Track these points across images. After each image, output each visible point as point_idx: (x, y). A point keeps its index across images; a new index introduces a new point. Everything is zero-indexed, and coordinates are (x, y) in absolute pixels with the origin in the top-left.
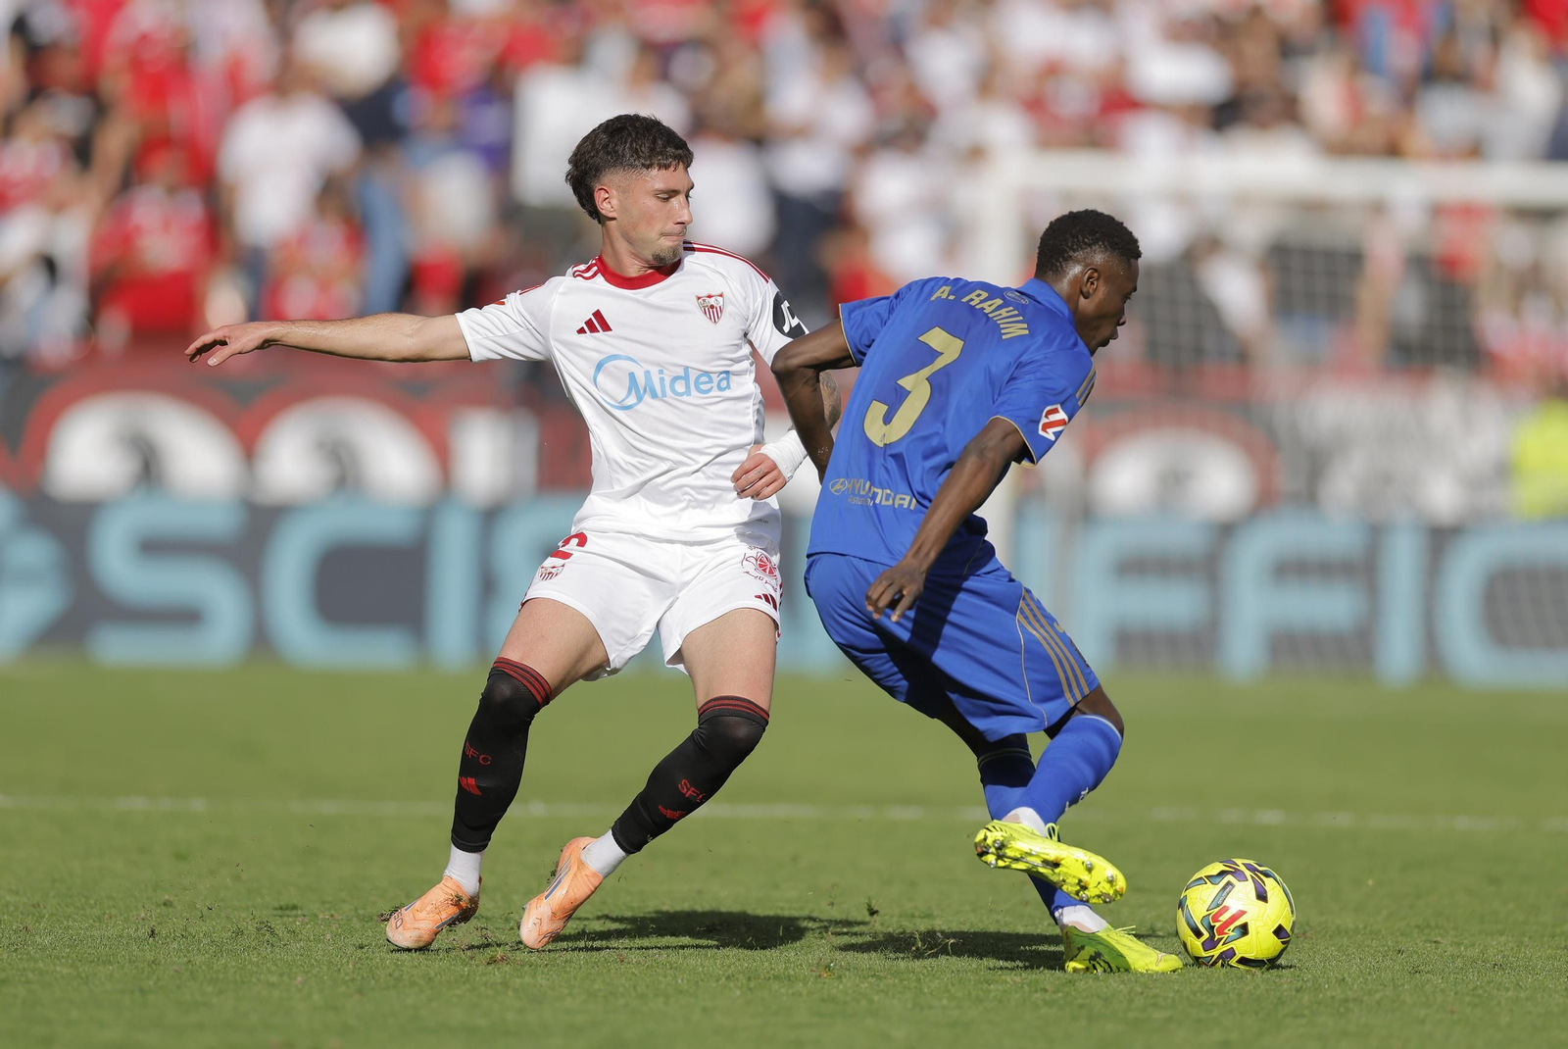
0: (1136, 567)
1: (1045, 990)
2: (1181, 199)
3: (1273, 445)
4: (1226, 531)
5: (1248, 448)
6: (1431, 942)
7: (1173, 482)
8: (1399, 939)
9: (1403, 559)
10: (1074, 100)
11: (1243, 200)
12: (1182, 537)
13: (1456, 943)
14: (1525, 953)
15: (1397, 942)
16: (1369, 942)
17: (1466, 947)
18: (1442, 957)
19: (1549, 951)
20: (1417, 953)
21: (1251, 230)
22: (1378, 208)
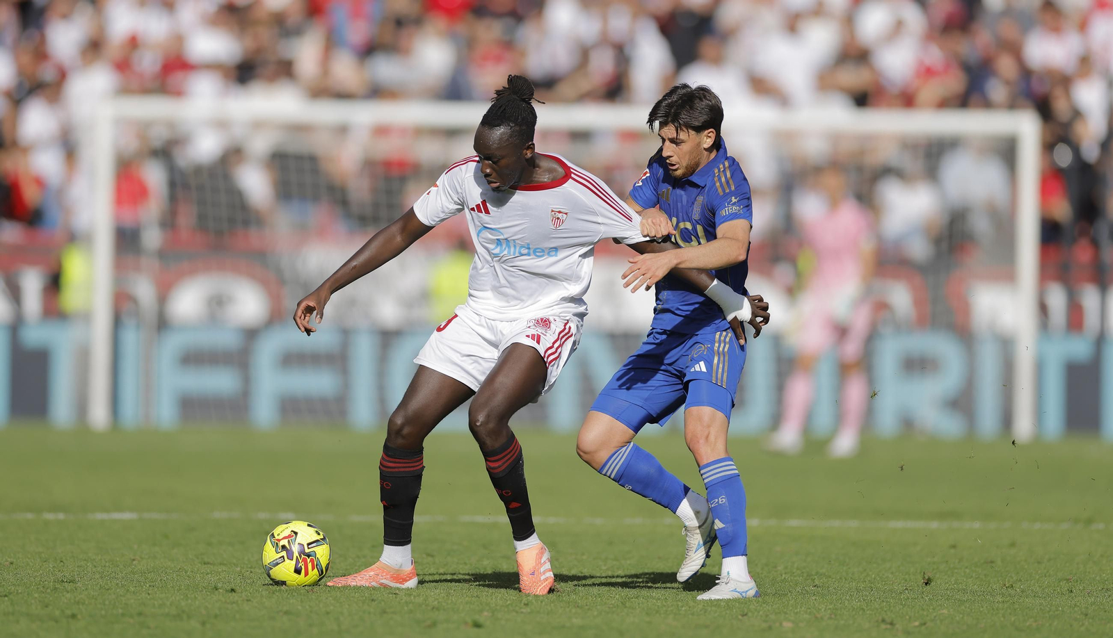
0: (194, 359)
1: (149, 628)
2: (221, 124)
3: (281, 281)
4: (251, 334)
5: (264, 283)
6: (392, 594)
7: (217, 303)
8: (372, 592)
9: (364, 351)
10: (148, 62)
11: (258, 125)
12: (226, 339)
13: (408, 594)
14: (452, 600)
15: (371, 594)
16: (354, 594)
17: (415, 597)
18: (400, 603)
19: (467, 599)
20: (383, 601)
21: (260, 145)
22: (342, 130)
